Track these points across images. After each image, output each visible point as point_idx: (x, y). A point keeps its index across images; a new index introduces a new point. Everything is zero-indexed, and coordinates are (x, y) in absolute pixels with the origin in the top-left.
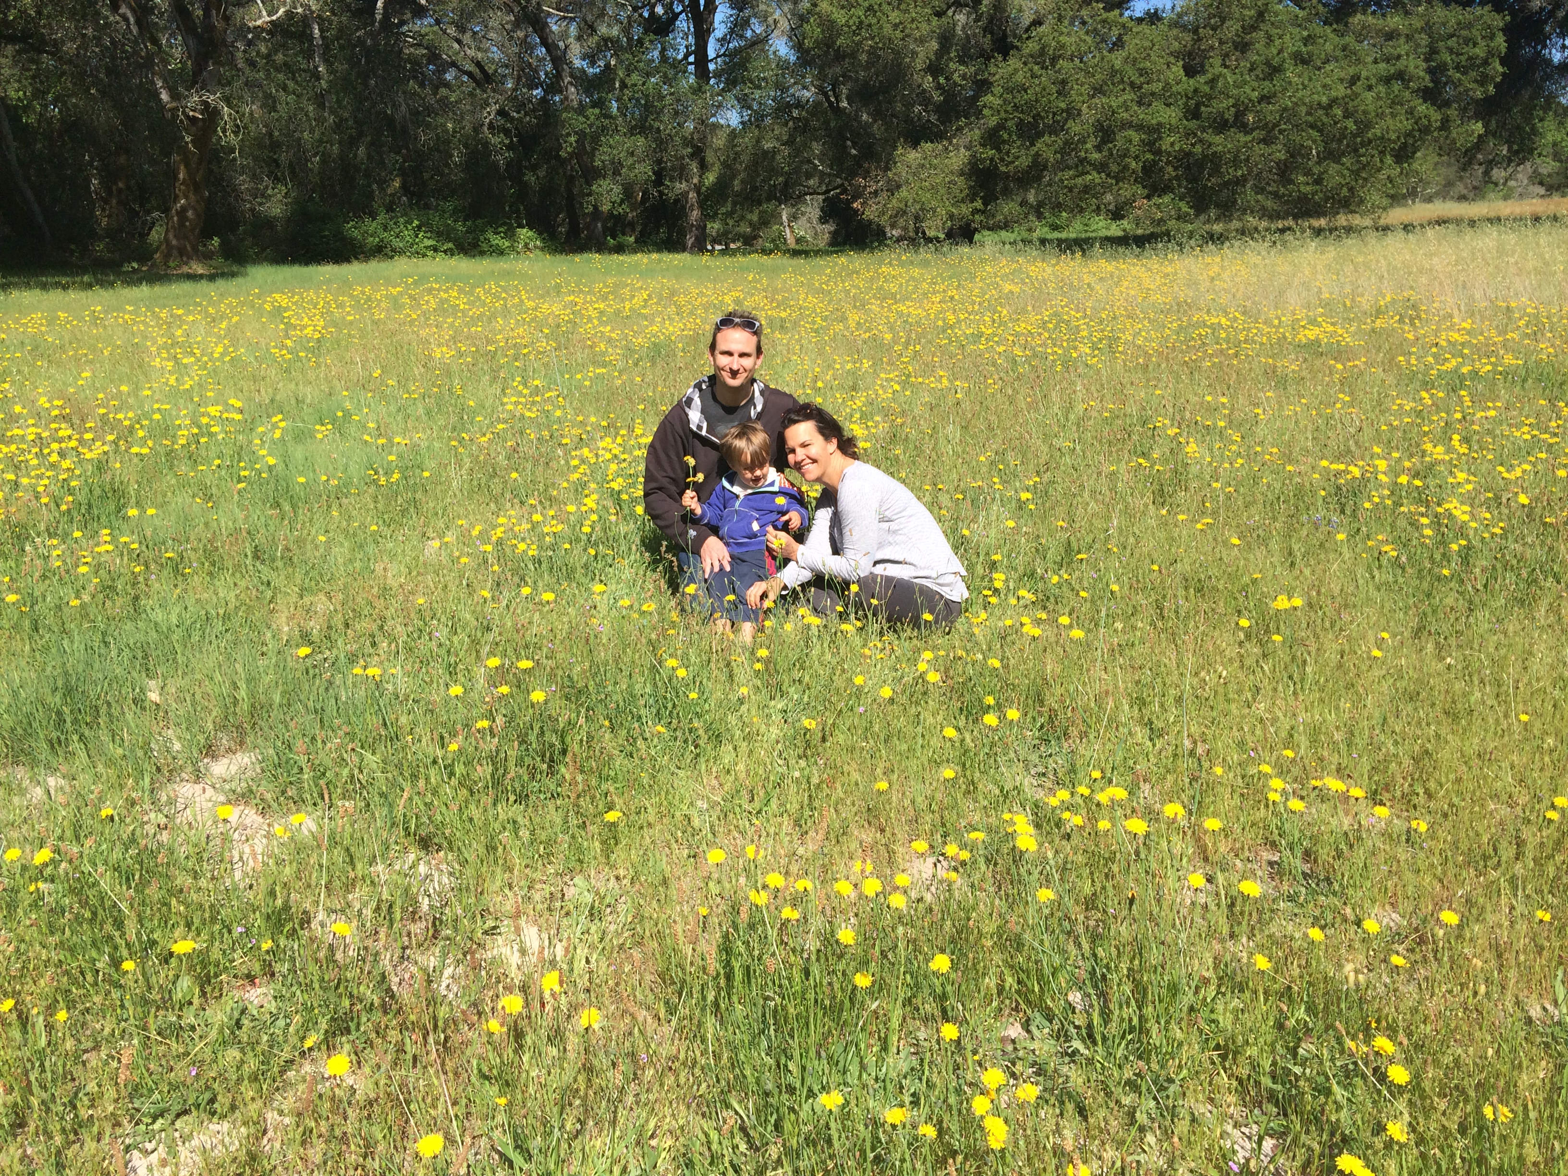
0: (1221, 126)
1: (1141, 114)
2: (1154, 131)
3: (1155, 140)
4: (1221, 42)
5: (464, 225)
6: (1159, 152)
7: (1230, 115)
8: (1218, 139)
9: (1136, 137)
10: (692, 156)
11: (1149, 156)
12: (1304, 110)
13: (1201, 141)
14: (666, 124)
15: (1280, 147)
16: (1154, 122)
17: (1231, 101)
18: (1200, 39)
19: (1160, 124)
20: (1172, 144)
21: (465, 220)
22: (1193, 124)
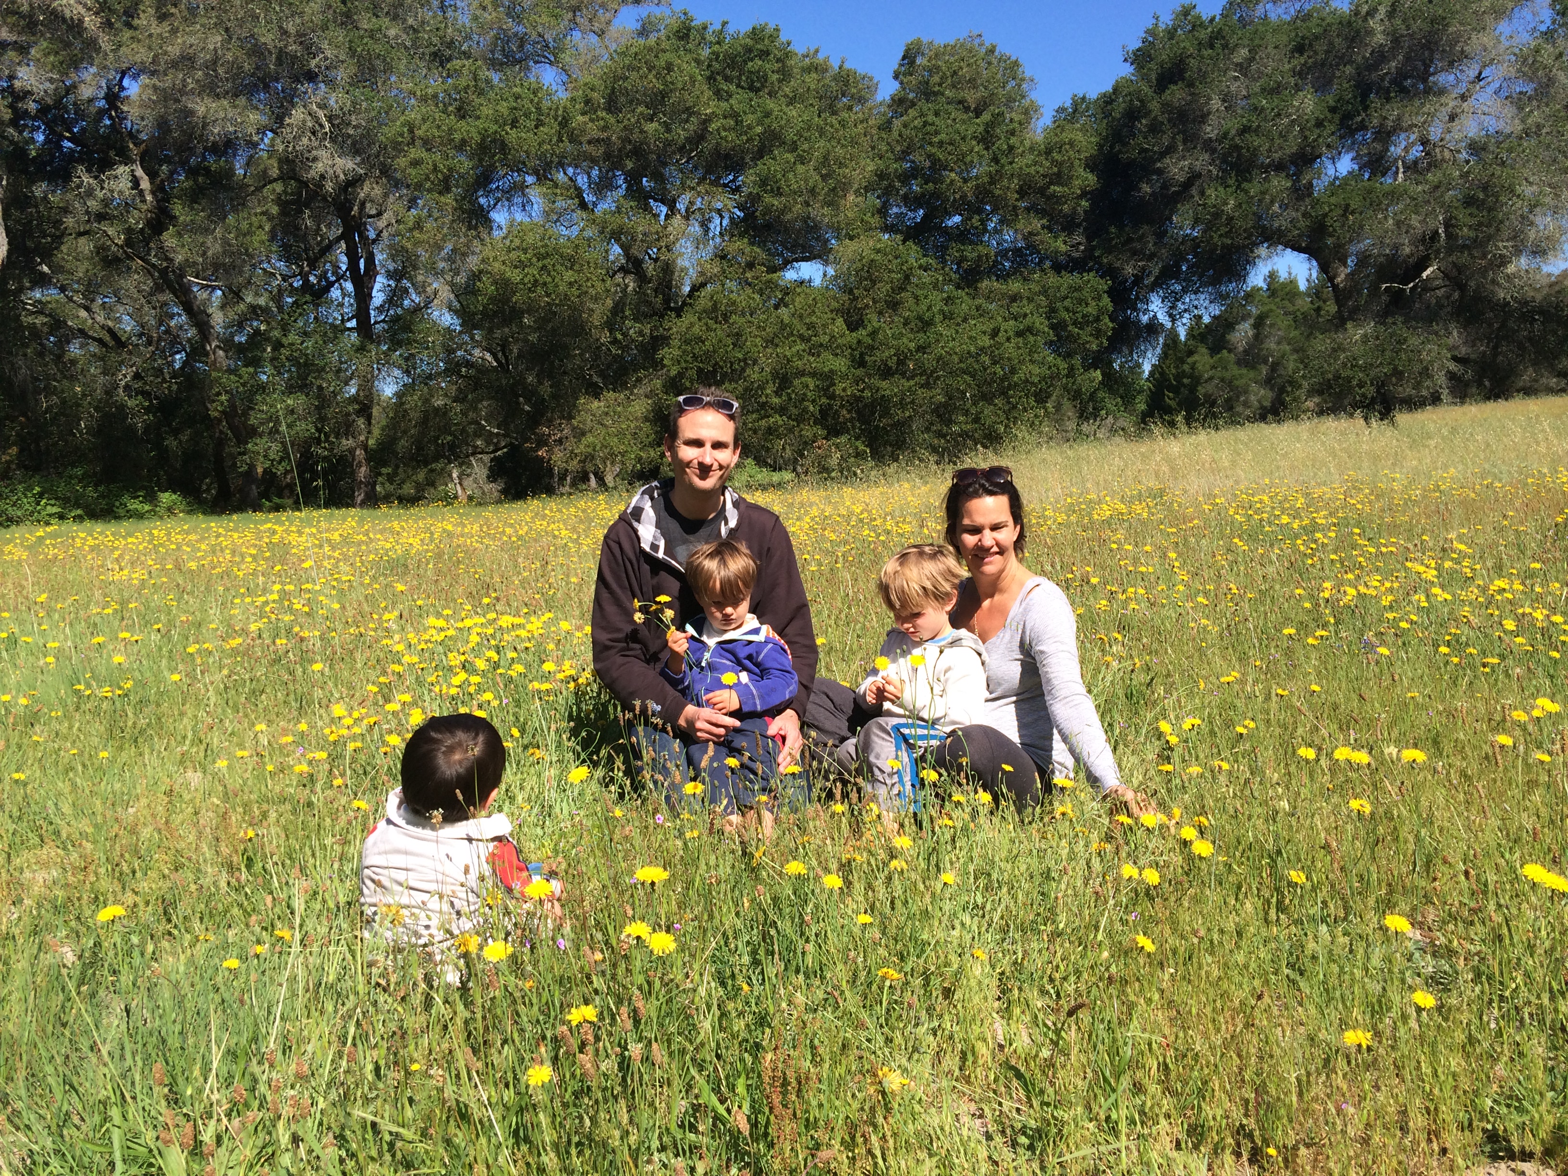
0: (886, 372)
1: (814, 363)
2: (827, 378)
3: (828, 387)
4: (875, 302)
5: (96, 491)
6: (832, 397)
7: (892, 363)
8: (884, 384)
9: (811, 382)
10: (359, 413)
11: (824, 400)
12: (956, 359)
13: (869, 387)
14: (329, 383)
15: (939, 391)
16: (826, 369)
17: (893, 351)
18: (856, 299)
19: (831, 371)
20: (844, 390)
21: (96, 485)
22: (860, 372)
